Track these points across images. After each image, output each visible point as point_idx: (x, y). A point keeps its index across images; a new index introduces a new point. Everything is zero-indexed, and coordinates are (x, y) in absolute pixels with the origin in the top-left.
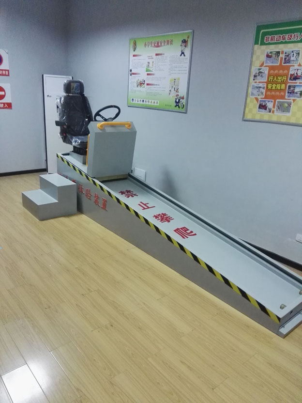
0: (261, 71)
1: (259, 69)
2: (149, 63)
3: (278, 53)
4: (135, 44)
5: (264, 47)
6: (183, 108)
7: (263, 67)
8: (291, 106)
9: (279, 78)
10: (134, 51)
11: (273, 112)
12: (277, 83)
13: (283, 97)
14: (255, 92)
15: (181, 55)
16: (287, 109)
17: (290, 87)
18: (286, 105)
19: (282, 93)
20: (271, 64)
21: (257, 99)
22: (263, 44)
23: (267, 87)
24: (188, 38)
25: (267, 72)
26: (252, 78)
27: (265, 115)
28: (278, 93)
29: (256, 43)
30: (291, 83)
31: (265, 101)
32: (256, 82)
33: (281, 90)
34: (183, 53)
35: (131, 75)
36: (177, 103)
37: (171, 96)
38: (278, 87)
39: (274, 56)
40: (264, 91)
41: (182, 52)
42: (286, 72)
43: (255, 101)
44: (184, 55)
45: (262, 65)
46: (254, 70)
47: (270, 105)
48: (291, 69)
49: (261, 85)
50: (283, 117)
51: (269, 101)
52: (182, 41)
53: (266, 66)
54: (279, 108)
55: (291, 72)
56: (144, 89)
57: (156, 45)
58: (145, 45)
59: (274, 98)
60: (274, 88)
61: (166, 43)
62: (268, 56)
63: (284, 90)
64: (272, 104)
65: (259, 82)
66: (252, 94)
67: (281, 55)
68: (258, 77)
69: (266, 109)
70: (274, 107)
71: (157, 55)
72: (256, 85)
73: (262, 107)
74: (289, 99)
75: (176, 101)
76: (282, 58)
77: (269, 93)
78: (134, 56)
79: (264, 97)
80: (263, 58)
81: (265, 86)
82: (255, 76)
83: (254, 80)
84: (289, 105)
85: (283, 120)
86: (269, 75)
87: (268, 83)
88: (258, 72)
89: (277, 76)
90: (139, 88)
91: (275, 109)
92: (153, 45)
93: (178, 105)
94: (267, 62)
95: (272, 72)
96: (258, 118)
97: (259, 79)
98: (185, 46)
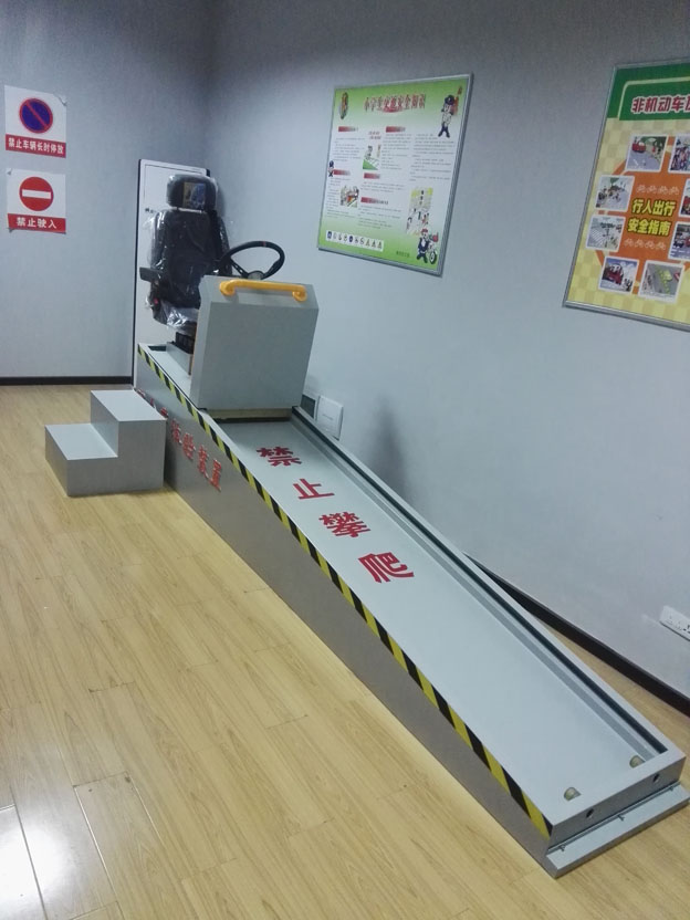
0: (617, 184)
1: (613, 180)
2: (370, 147)
3: (661, 141)
4: (345, 101)
5: (628, 124)
6: (433, 263)
7: (621, 176)
8: (681, 279)
9: (659, 206)
10: (342, 118)
11: (636, 291)
12: (651, 218)
13: (662, 256)
14: (599, 235)
15: (440, 135)
16: (670, 287)
17: (680, 230)
18: (668, 276)
19: (661, 245)
20: (641, 170)
21: (600, 254)
22: (627, 116)
23: (627, 227)
24: (460, 92)
25: (629, 189)
26: (594, 200)
27: (615, 297)
28: (650, 244)
29: (612, 113)
30: (685, 220)
31: (618, 262)
32: (601, 212)
33: (659, 236)
34: (445, 129)
35: (331, 175)
36: (423, 250)
37: (411, 231)
38: (654, 227)
39: (649, 148)
40: (619, 236)
41: (443, 125)
42: (674, 190)
43: (596, 260)
44: (448, 135)
45: (618, 172)
46: (601, 183)
47: (629, 273)
49: (613, 220)
50: (658, 305)
51: (628, 263)
52: (446, 100)
53: (628, 173)
54: (649, 282)
55: (688, 192)
56: (355, 210)
57: (389, 105)
58: (367, 105)
59: (641, 254)
60: (642, 230)
61: (411, 104)
62: (637, 149)
63: (666, 238)
64: (636, 269)
65: (610, 213)
66: (592, 241)
67: (667, 148)
68: (609, 200)
69: (619, 282)
70: (638, 278)
71: (389, 130)
72: (601, 219)
73: (612, 275)
74: (676, 261)
75: (420, 246)
76: (668, 155)
77: (629, 242)
78: (341, 129)
79: (616, 251)
80: (625, 152)
81: (623, 223)
82: (601, 197)
83: (598, 206)
84: (676, 275)
85: (658, 313)
86: (635, 196)
87: (630, 215)
88: (609, 186)
89: (654, 199)
90: (345, 208)
91: (640, 285)
92: (383, 106)
93: (424, 256)
94: (631, 163)
95: (641, 188)
96: (598, 302)
97: (610, 205)
98: (452, 113)
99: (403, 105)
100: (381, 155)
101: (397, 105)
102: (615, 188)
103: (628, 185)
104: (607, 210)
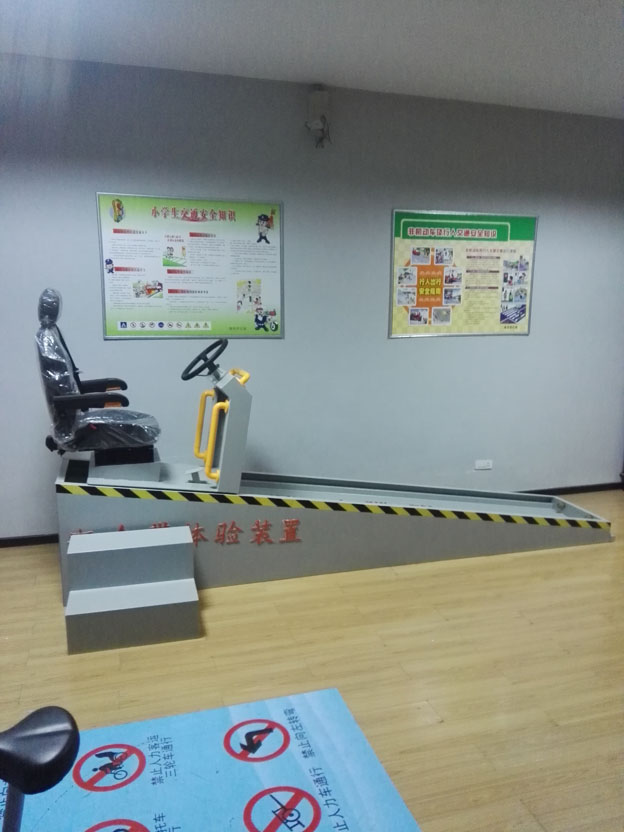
0: (408, 271)
1: (405, 270)
2: (171, 249)
3: (427, 250)
4: (119, 207)
5: (407, 241)
7: (409, 267)
8: (451, 313)
9: (433, 281)
10: (118, 221)
11: (430, 323)
12: (430, 287)
13: (440, 304)
14: (403, 298)
15: (259, 241)
16: (446, 318)
17: (446, 291)
18: (445, 313)
19: (438, 299)
20: (420, 264)
21: (406, 308)
22: (406, 236)
23: (418, 292)
24: (273, 212)
25: (415, 273)
26: (396, 280)
27: (420, 328)
28: (433, 299)
29: (398, 235)
30: (447, 286)
31: (417, 310)
32: (402, 286)
33: (436, 296)
34: (262, 237)
35: (111, 271)
36: (261, 323)
38: (433, 291)
39: (422, 253)
40: (415, 297)
41: (261, 234)
42: (439, 273)
43: (405, 311)
44: (268, 242)
45: (408, 264)
46: (398, 271)
47: (424, 314)
48: (446, 269)
49: (409, 289)
50: (443, 328)
51: (422, 310)
52: (260, 217)
53: (413, 266)
54: (436, 318)
55: (446, 273)
56: (160, 302)
57: (189, 215)
58: (155, 213)
59: (429, 305)
60: (427, 293)
61: (218, 217)
62: (414, 253)
63: (440, 296)
64: (427, 313)
65: (407, 286)
66: (399, 302)
67: (431, 253)
68: (405, 280)
69: (420, 319)
70: (430, 316)
72: (402, 290)
73: (415, 317)
74: (446, 306)
75: (257, 320)
76: (433, 257)
77: (421, 300)
78: (116, 231)
79: (415, 304)
80: (409, 255)
81: (416, 291)
82: (400, 278)
83: (399, 283)
84: (448, 312)
85: (443, 331)
86: (419, 278)
87: (419, 286)
88: (403, 272)
89: (430, 278)
90: (144, 298)
91: (432, 319)
92: (180, 215)
93: (264, 327)
94: (413, 261)
95: (422, 273)
97: (406, 282)
98: (268, 227)
99: (208, 217)
100: (188, 255)
101: (199, 216)
102: (407, 274)
103: (414, 272)
104: (404, 285)
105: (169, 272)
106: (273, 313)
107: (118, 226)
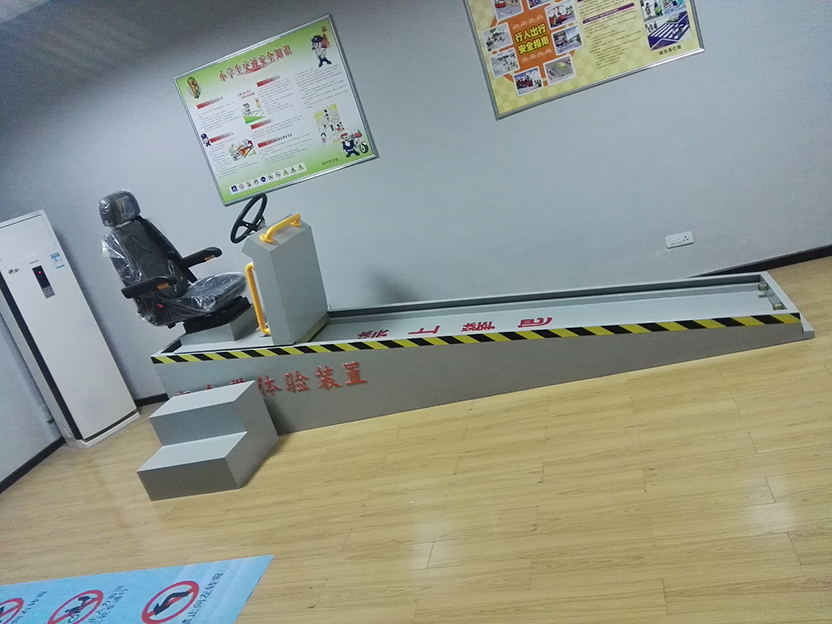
1: (492, 31)
2: (246, 105)
4: (194, 84)
6: (366, 151)
7: (497, 26)
8: (571, 62)
9: (534, 30)
10: (198, 97)
11: (546, 83)
12: (532, 40)
13: (552, 56)
14: (500, 66)
15: (321, 65)
16: (568, 70)
17: (556, 37)
18: (562, 65)
19: (549, 51)
20: (509, 17)
21: (508, 77)
23: (518, 52)
25: (507, 30)
26: (485, 48)
27: (533, 94)
28: (541, 54)
30: (555, 30)
31: (524, 74)
32: (494, 53)
33: (544, 47)
34: (323, 60)
35: (208, 144)
36: (350, 149)
38: (537, 43)
39: (508, 2)
40: (516, 60)
41: (320, 57)
42: (539, 17)
43: (507, 81)
44: (329, 63)
45: (494, 21)
46: (484, 36)
47: (535, 76)
48: (546, 10)
49: (505, 53)
50: (566, 84)
51: (531, 71)
52: (313, 41)
53: (501, 23)
54: (552, 74)
55: (549, 15)
56: (256, 157)
57: (251, 67)
58: (223, 77)
59: (538, 62)
60: (530, 49)
61: (275, 57)
62: (498, 6)
63: (549, 45)
64: (538, 72)
65: (501, 50)
66: (497, 72)
68: (495, 43)
69: (531, 85)
70: (543, 76)
71: (259, 84)
72: (496, 56)
73: (521, 85)
74: (562, 55)
77: (525, 59)
78: (200, 107)
79: (519, 68)
80: (492, 11)
81: (514, 51)
82: (489, 44)
83: (489, 50)
84: (567, 62)
85: (568, 88)
86: (514, 33)
87: (517, 45)
88: (491, 35)
89: (528, 29)
90: (242, 160)
91: (547, 79)
92: (244, 70)
93: (354, 152)
94: (500, 16)
95: (516, 27)
96: (523, 103)
97: (498, 46)
98: (324, 47)
99: (267, 61)
100: (262, 105)
101: (259, 63)
102: (497, 34)
103: (505, 29)
104: (497, 50)
105: (253, 127)
106: (359, 135)
107: (200, 101)
